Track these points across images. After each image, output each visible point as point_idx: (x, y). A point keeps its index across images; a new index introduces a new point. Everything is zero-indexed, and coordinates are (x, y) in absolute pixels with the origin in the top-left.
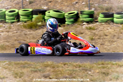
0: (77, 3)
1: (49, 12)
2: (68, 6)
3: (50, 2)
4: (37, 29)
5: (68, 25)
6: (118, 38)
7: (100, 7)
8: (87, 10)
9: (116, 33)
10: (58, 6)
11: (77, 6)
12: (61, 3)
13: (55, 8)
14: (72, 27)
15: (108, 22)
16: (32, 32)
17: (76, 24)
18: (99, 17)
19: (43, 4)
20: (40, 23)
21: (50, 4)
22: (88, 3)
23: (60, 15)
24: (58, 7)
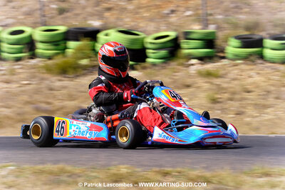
0: (173, 12)
1: (107, 35)
2: (151, 20)
3: (109, 9)
4: (78, 76)
5: (154, 65)
6: (277, 98)
7: (228, 23)
8: (197, 28)
9: (273, 85)
10: (127, 20)
11: (173, 19)
12: (135, 12)
13: (120, 23)
14: (163, 71)
15: (252, 58)
16: (66, 83)
17: (173, 64)
18: (228, 45)
19: (92, 15)
20: (84, 62)
21: (107, 14)
22: (200, 12)
23: (133, 41)
24: (128, 23)
